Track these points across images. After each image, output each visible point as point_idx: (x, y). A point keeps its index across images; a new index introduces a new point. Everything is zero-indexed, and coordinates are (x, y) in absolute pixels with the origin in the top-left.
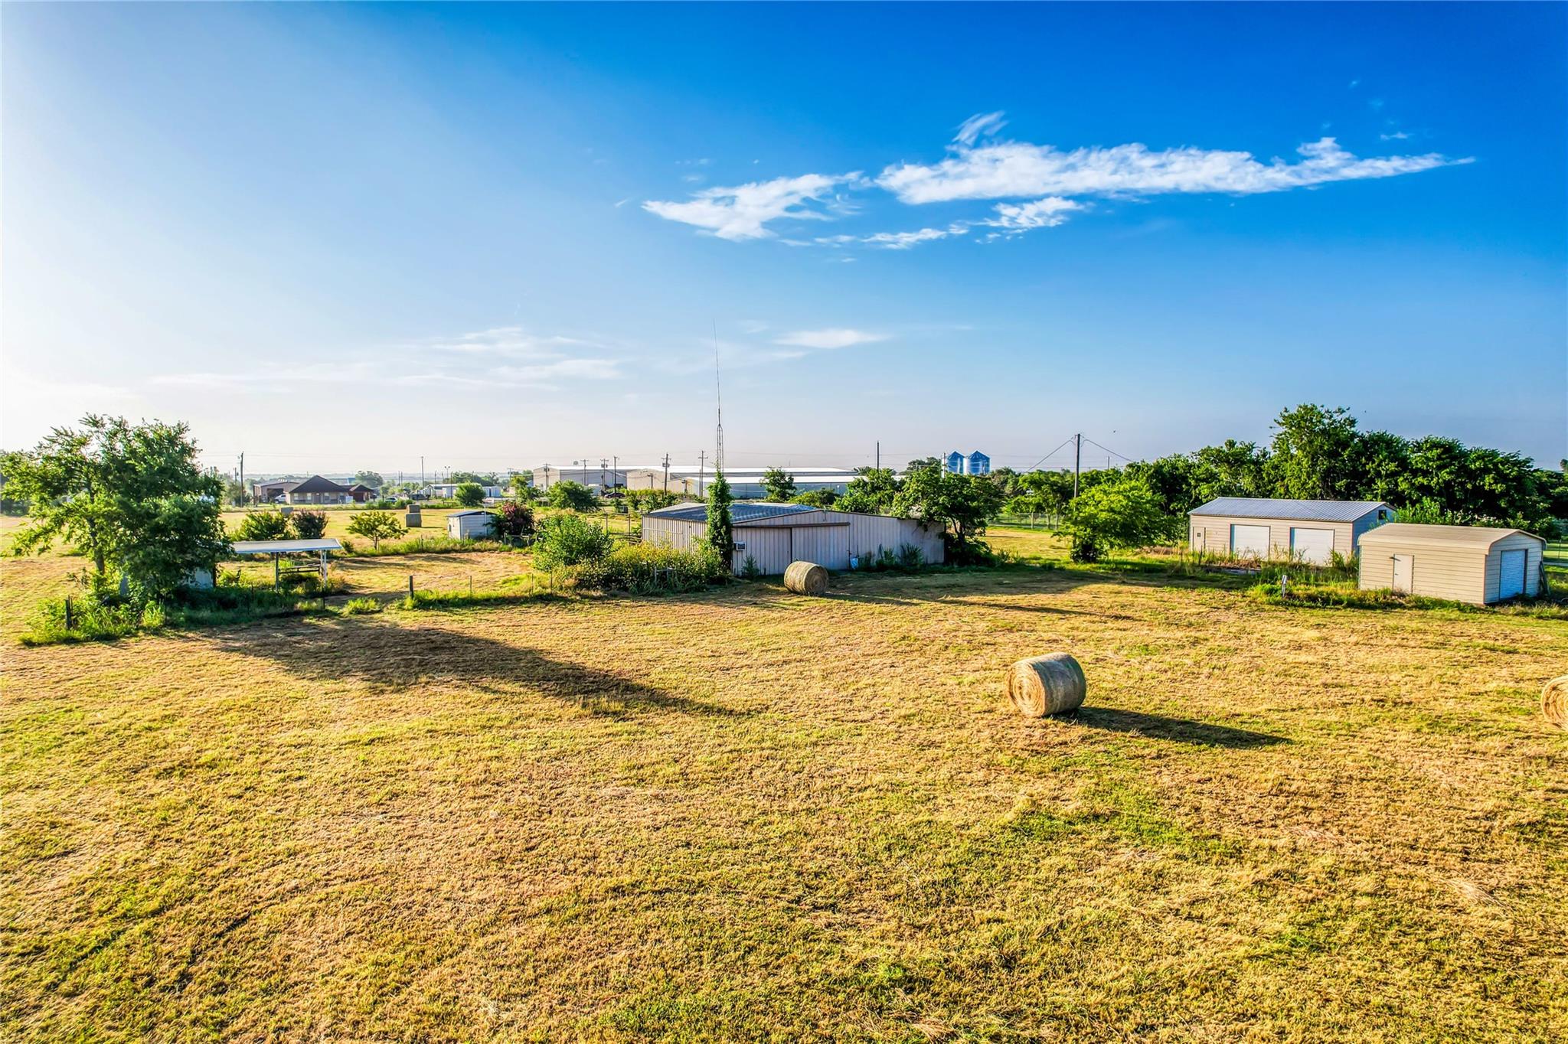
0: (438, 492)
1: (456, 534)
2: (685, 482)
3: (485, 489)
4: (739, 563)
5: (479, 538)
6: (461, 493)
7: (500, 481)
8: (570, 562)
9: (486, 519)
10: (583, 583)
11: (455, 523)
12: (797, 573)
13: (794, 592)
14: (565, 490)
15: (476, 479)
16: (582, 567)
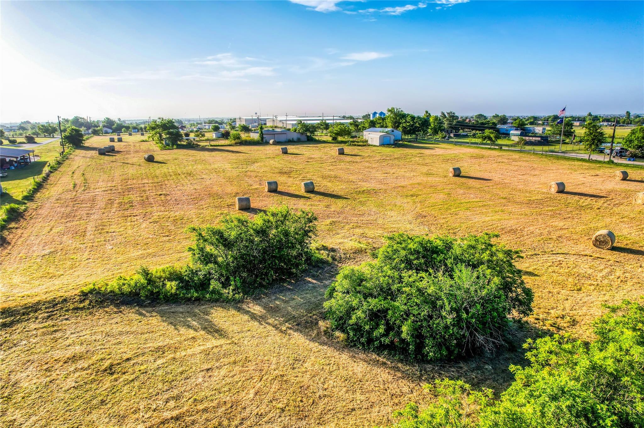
0: (205, 127)
1: (214, 137)
2: (283, 123)
3: (220, 126)
4: (264, 140)
5: (219, 138)
6: (213, 127)
7: (225, 122)
8: (234, 140)
9: (220, 133)
10: (236, 143)
11: (214, 135)
12: (271, 142)
13: (271, 145)
14: (242, 126)
15: (216, 122)
16: (237, 141)
